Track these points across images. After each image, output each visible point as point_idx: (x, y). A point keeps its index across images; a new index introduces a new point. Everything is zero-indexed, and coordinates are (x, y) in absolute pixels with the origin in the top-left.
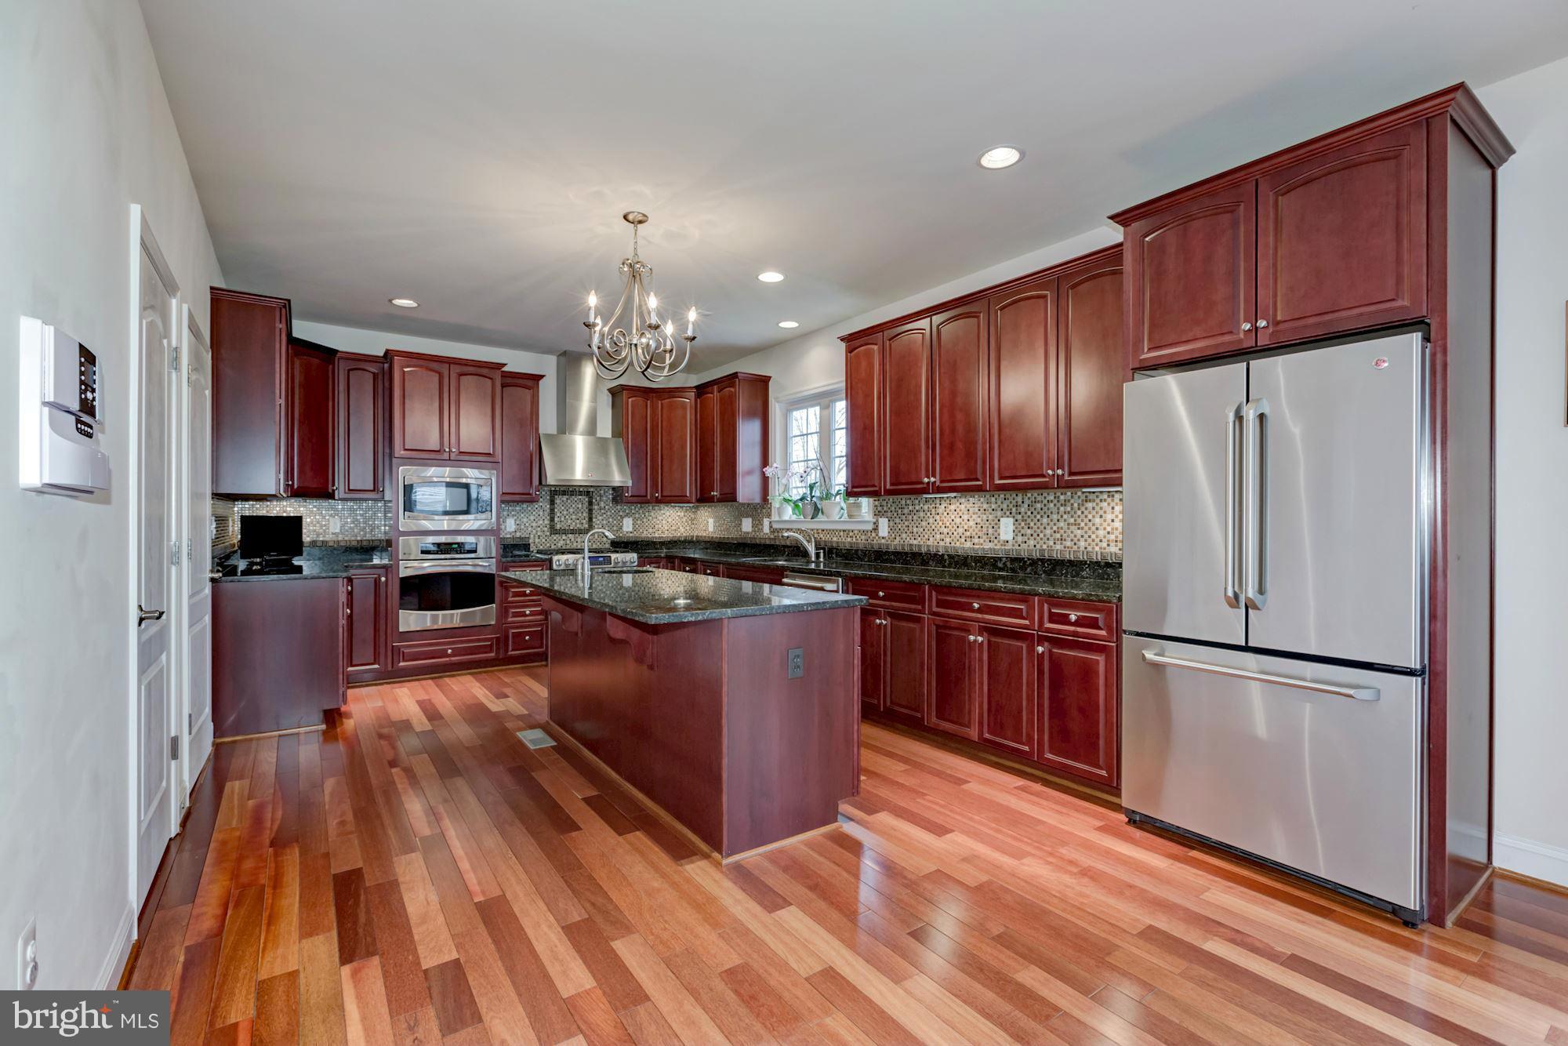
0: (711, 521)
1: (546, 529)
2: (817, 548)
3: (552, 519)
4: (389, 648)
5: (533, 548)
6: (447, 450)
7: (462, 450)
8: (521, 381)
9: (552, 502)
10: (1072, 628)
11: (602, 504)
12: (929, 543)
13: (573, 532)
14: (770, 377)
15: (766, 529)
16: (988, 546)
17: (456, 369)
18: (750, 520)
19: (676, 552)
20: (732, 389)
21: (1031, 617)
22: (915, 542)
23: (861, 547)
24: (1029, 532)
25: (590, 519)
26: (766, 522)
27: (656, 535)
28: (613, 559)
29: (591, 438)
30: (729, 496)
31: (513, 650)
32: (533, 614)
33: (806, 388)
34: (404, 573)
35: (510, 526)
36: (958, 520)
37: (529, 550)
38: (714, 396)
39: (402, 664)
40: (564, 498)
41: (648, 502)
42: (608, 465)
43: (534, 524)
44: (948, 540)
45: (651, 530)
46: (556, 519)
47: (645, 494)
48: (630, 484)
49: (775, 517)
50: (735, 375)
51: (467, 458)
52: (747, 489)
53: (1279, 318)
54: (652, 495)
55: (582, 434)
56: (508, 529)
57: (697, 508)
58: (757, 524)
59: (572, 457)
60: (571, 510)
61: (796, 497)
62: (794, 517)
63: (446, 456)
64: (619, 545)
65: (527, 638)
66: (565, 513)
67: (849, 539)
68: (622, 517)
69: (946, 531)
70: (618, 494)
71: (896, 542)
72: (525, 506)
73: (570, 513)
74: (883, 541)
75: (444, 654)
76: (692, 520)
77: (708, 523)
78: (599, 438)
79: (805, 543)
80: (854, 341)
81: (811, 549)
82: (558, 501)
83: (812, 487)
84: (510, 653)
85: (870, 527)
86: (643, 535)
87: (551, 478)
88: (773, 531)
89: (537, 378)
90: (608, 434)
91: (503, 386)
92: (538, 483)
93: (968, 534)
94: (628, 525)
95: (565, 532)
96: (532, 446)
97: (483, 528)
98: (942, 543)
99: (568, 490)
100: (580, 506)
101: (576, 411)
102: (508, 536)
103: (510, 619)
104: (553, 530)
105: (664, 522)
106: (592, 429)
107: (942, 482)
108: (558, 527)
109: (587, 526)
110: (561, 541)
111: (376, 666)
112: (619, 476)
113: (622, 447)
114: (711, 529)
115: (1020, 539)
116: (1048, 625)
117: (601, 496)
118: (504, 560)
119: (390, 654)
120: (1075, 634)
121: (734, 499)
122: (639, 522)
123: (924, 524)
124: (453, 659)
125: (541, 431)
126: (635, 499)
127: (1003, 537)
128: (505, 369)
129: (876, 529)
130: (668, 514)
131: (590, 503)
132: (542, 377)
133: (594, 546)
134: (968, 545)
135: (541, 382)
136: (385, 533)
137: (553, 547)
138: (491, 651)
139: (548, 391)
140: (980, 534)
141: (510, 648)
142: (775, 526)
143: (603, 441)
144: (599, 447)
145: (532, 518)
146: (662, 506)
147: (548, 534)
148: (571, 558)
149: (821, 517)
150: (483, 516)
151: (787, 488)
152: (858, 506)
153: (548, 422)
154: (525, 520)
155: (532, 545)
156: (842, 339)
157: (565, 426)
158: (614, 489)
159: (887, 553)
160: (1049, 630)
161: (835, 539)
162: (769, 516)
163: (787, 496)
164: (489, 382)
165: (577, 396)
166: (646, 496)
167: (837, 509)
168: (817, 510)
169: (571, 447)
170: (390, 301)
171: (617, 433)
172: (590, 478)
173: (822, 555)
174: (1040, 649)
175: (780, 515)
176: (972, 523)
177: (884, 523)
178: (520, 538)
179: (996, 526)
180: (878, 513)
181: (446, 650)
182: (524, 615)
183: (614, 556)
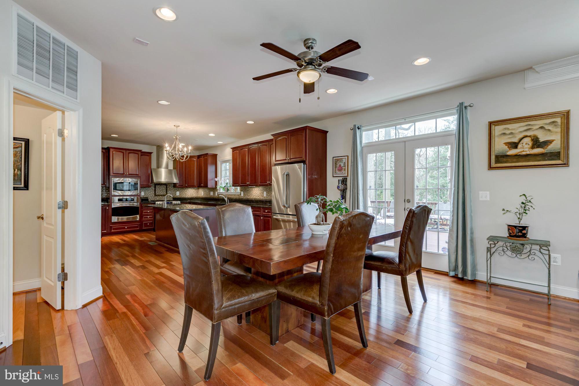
0: (202, 192)
1: (153, 195)
2: (228, 199)
3: (155, 192)
4: (109, 227)
5: (149, 200)
6: (125, 173)
7: (129, 173)
8: (146, 154)
9: (155, 187)
10: (266, 213)
11: (170, 188)
12: (251, 197)
13: (161, 195)
14: (217, 154)
15: (216, 195)
16: (262, 198)
17: (128, 152)
18: (212, 192)
19: (192, 201)
20: (207, 157)
21: (260, 212)
22: (248, 197)
23: (238, 199)
24: (269, 195)
25: (167, 192)
26: (216, 193)
27: (187, 196)
28: (173, 203)
29: (167, 170)
30: (206, 186)
31: (144, 227)
32: (150, 218)
33: (226, 158)
34: (113, 206)
35: (143, 194)
36: (256, 192)
37: (148, 201)
38: (202, 159)
39: (112, 231)
40: (159, 186)
41: (184, 187)
42: (172, 177)
43: (150, 193)
44: (255, 197)
45: (185, 195)
46: (156, 192)
47: (182, 185)
48: (178, 182)
49: (218, 192)
50: (207, 154)
51: (131, 176)
52: (211, 184)
53: (291, 158)
54: (185, 185)
55: (164, 168)
56: (142, 195)
57: (199, 189)
58: (214, 193)
59: (161, 175)
60: (161, 189)
61: (223, 186)
62: (223, 192)
63: (125, 175)
64: (175, 199)
65: (148, 224)
66: (159, 190)
67: (235, 197)
68: (176, 192)
69: (254, 195)
70: (175, 185)
71: (245, 197)
72: (147, 188)
73: (160, 191)
74: (242, 197)
75: (124, 228)
76: (197, 192)
77: (201, 193)
78: (169, 170)
79: (225, 198)
80: (234, 149)
81: (226, 199)
82: (157, 187)
83: (227, 184)
84: (143, 228)
85: (239, 194)
86: (183, 196)
87: (155, 180)
88: (218, 195)
89: (151, 153)
90: (172, 168)
91: (141, 155)
92: (151, 182)
93: (258, 195)
94: (178, 194)
95: (159, 195)
96: (149, 172)
97: (136, 194)
98: (253, 198)
99: (160, 184)
100: (163, 188)
101: (162, 162)
102: (142, 197)
103: (143, 219)
104: (155, 195)
105: (189, 193)
106: (167, 167)
107: (250, 184)
108: (157, 194)
109: (166, 194)
110: (158, 198)
111: (105, 231)
112: (175, 181)
113: (176, 172)
114: (202, 195)
115: (267, 196)
116: (263, 213)
117: (170, 185)
118: (141, 203)
119: (109, 228)
120: (267, 214)
121: (207, 186)
122: (181, 193)
123: (250, 193)
124: (127, 230)
125: (152, 168)
126: (180, 186)
127: (264, 196)
128: (142, 151)
129: (241, 194)
130: (190, 190)
131: (167, 187)
132: (152, 153)
133: (168, 200)
134: (258, 198)
135: (152, 154)
136: (106, 196)
137: (155, 200)
138: (138, 228)
139: (154, 157)
140: (261, 195)
141: (143, 227)
142: (218, 194)
143: (170, 171)
144: (170, 172)
145: (149, 192)
146: (188, 188)
147: (154, 196)
148: (161, 202)
149: (229, 192)
150: (136, 191)
151: (221, 184)
152: (237, 189)
153: (154, 165)
154: (147, 192)
155: (149, 199)
156: (231, 148)
157: (159, 166)
158: (174, 183)
159: (243, 200)
160: (263, 214)
161: (232, 197)
162: (217, 191)
163: (221, 186)
164: (137, 155)
165: (162, 158)
166: (183, 185)
167: (233, 189)
168: (228, 190)
169: (161, 172)
170: (111, 135)
171: (174, 168)
172: (167, 181)
173: (229, 201)
174: (262, 218)
175: (219, 191)
176: (259, 193)
177: (242, 193)
178: (146, 197)
179: (263, 194)
180: (241, 191)
181: (125, 227)
182: (147, 218)
183: (173, 202)
